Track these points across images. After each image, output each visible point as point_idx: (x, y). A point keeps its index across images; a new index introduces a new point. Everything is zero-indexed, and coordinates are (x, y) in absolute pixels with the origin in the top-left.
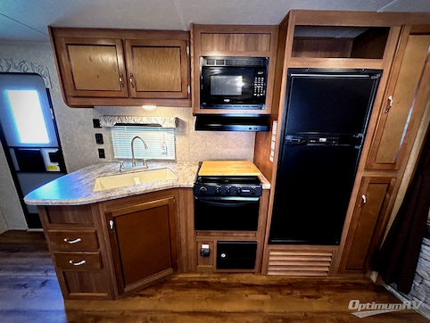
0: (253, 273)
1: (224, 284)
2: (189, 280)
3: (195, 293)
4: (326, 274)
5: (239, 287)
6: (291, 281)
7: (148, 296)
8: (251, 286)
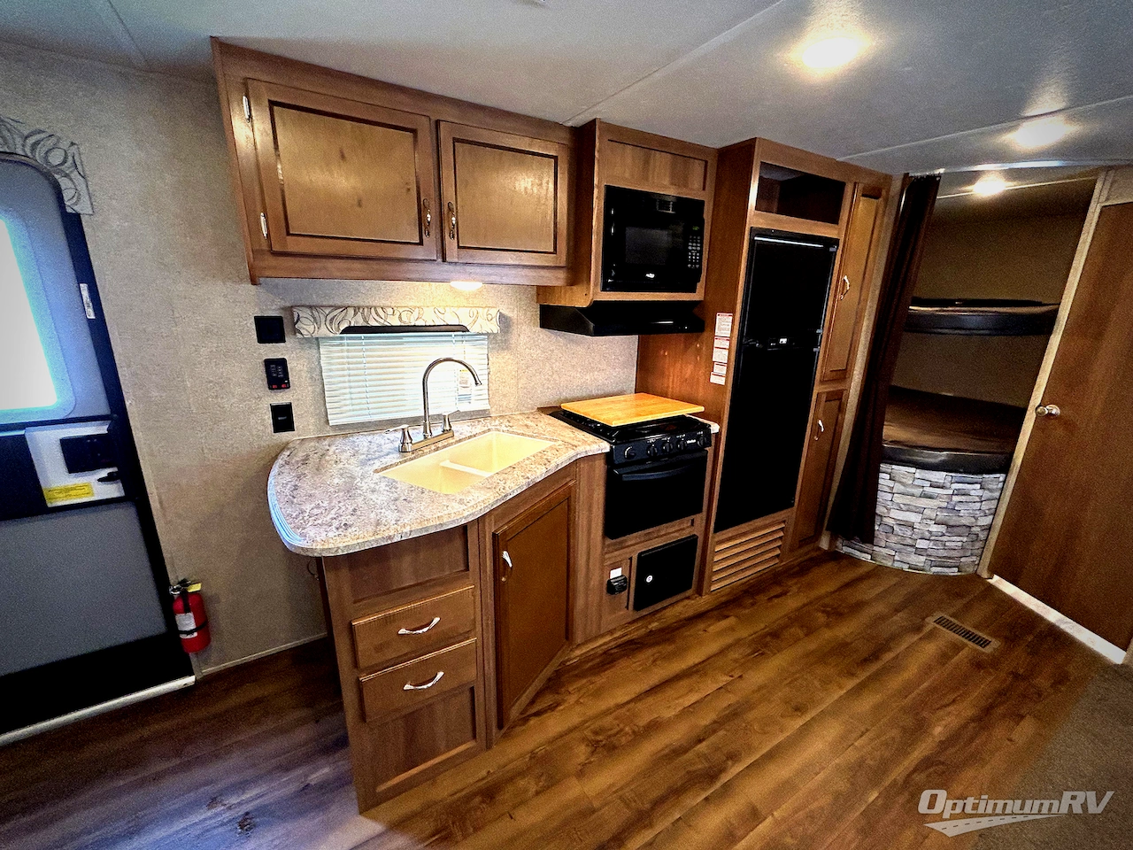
0: (688, 598)
1: (662, 630)
2: (600, 651)
3: (625, 666)
4: (777, 561)
5: (683, 626)
6: (744, 588)
7: (552, 708)
8: (700, 616)
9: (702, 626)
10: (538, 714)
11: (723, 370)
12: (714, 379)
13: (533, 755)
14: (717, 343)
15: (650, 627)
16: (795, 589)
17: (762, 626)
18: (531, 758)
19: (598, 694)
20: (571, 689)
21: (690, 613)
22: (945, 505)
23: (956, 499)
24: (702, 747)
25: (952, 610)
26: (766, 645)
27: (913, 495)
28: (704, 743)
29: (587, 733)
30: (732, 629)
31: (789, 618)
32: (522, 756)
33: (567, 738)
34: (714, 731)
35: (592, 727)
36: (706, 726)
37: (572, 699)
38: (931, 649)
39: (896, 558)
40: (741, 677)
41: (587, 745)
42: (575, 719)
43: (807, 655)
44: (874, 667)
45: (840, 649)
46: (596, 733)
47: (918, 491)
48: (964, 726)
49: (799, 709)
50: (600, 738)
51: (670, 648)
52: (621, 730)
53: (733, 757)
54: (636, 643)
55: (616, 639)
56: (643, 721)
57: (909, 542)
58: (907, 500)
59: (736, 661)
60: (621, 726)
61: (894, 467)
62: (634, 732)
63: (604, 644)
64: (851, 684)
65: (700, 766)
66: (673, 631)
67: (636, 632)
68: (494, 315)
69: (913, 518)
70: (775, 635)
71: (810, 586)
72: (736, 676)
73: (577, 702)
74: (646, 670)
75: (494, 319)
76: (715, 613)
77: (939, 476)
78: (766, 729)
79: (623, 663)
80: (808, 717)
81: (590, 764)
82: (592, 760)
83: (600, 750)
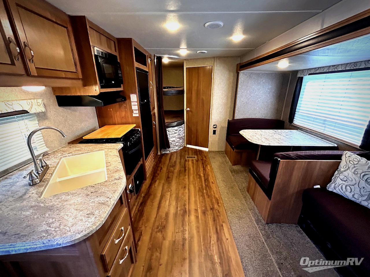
0: (144, 183)
1: (146, 195)
2: (136, 212)
3: (147, 209)
7: (141, 234)
9: (153, 187)
10: (139, 240)
11: (137, 112)
12: (134, 115)
13: (149, 249)
14: (132, 104)
15: (142, 196)
16: (162, 166)
17: (164, 177)
18: (150, 250)
19: (148, 220)
20: (140, 226)
21: (148, 186)
22: (178, 134)
23: (180, 132)
24: (179, 209)
25: (187, 154)
26: (169, 181)
27: (173, 134)
29: (155, 230)
30: (160, 182)
31: (167, 172)
32: (147, 252)
33: (153, 236)
34: (178, 204)
35: (155, 228)
36: (175, 204)
37: (143, 228)
38: (190, 163)
39: (174, 149)
40: (171, 190)
41: (159, 232)
42: (149, 231)
43: (177, 177)
44: (187, 171)
45: (180, 172)
46: (158, 228)
47: (173, 133)
48: (204, 172)
49: (185, 187)
51: (152, 197)
52: (162, 222)
53: (185, 205)
54: (143, 202)
55: (137, 206)
56: (164, 215)
57: (175, 144)
58: (173, 135)
59: (167, 188)
60: (161, 221)
61: (168, 129)
62: (165, 219)
63: (136, 209)
64: (187, 177)
65: (182, 212)
66: (148, 192)
67: (140, 200)
68: (41, 103)
69: (174, 139)
70: (168, 177)
71: (164, 164)
72: (170, 191)
73: (146, 227)
74: (152, 205)
75: (41, 105)
76: (153, 181)
77: (176, 128)
78: (184, 195)
79: (145, 209)
80: (187, 188)
81: (163, 235)
82: (163, 233)
83: (162, 230)
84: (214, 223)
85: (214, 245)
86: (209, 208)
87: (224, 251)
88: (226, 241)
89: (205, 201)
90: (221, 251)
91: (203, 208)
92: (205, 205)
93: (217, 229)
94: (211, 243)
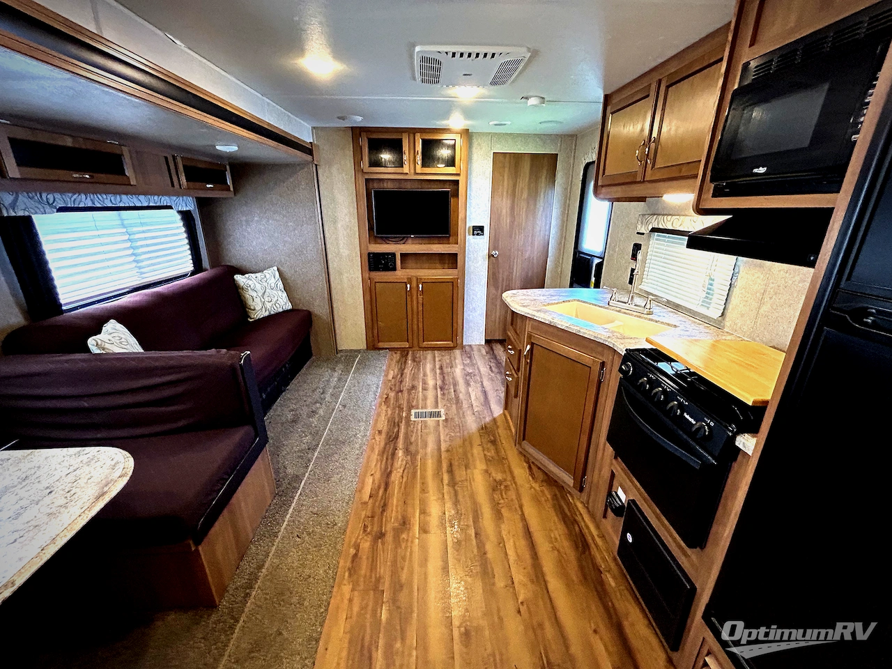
1: (601, 582)
10: (530, 468)
18: (504, 458)
28: (473, 535)
29: (508, 483)
32: (507, 456)
33: (508, 473)
35: (511, 486)
41: (501, 480)
42: (520, 481)
46: (507, 486)
50: (502, 487)
52: (503, 499)
56: (505, 512)
60: (506, 500)
62: (499, 504)
73: (532, 487)
74: (550, 539)
81: (490, 477)
82: (491, 478)
83: (495, 484)
84: (387, 501)
85: (399, 466)
86: (389, 538)
87: (384, 461)
88: (375, 472)
89: (394, 562)
90: (389, 461)
91: (404, 536)
92: (396, 548)
93: (386, 490)
94: (402, 469)
